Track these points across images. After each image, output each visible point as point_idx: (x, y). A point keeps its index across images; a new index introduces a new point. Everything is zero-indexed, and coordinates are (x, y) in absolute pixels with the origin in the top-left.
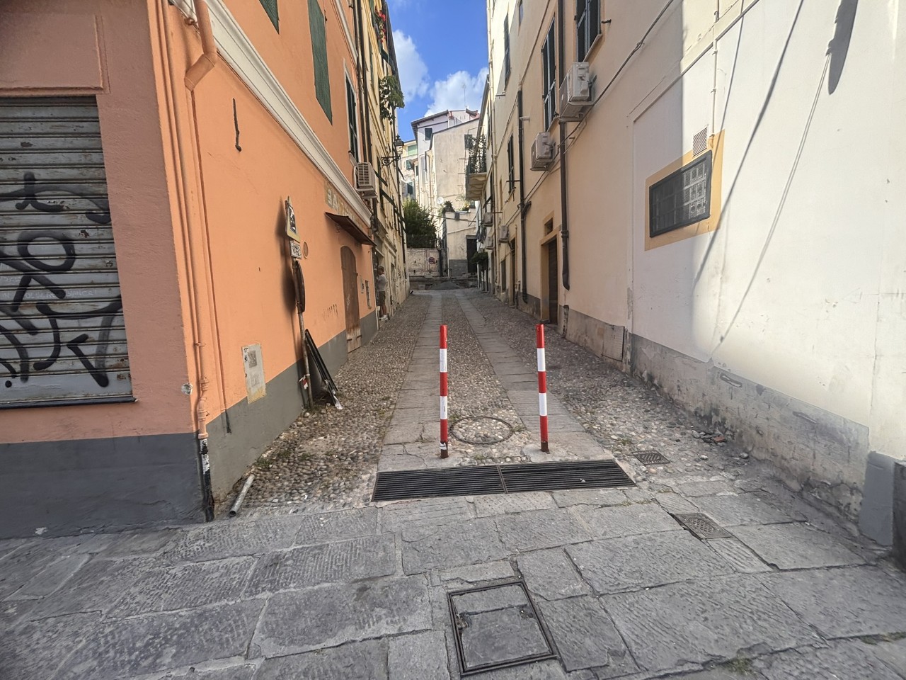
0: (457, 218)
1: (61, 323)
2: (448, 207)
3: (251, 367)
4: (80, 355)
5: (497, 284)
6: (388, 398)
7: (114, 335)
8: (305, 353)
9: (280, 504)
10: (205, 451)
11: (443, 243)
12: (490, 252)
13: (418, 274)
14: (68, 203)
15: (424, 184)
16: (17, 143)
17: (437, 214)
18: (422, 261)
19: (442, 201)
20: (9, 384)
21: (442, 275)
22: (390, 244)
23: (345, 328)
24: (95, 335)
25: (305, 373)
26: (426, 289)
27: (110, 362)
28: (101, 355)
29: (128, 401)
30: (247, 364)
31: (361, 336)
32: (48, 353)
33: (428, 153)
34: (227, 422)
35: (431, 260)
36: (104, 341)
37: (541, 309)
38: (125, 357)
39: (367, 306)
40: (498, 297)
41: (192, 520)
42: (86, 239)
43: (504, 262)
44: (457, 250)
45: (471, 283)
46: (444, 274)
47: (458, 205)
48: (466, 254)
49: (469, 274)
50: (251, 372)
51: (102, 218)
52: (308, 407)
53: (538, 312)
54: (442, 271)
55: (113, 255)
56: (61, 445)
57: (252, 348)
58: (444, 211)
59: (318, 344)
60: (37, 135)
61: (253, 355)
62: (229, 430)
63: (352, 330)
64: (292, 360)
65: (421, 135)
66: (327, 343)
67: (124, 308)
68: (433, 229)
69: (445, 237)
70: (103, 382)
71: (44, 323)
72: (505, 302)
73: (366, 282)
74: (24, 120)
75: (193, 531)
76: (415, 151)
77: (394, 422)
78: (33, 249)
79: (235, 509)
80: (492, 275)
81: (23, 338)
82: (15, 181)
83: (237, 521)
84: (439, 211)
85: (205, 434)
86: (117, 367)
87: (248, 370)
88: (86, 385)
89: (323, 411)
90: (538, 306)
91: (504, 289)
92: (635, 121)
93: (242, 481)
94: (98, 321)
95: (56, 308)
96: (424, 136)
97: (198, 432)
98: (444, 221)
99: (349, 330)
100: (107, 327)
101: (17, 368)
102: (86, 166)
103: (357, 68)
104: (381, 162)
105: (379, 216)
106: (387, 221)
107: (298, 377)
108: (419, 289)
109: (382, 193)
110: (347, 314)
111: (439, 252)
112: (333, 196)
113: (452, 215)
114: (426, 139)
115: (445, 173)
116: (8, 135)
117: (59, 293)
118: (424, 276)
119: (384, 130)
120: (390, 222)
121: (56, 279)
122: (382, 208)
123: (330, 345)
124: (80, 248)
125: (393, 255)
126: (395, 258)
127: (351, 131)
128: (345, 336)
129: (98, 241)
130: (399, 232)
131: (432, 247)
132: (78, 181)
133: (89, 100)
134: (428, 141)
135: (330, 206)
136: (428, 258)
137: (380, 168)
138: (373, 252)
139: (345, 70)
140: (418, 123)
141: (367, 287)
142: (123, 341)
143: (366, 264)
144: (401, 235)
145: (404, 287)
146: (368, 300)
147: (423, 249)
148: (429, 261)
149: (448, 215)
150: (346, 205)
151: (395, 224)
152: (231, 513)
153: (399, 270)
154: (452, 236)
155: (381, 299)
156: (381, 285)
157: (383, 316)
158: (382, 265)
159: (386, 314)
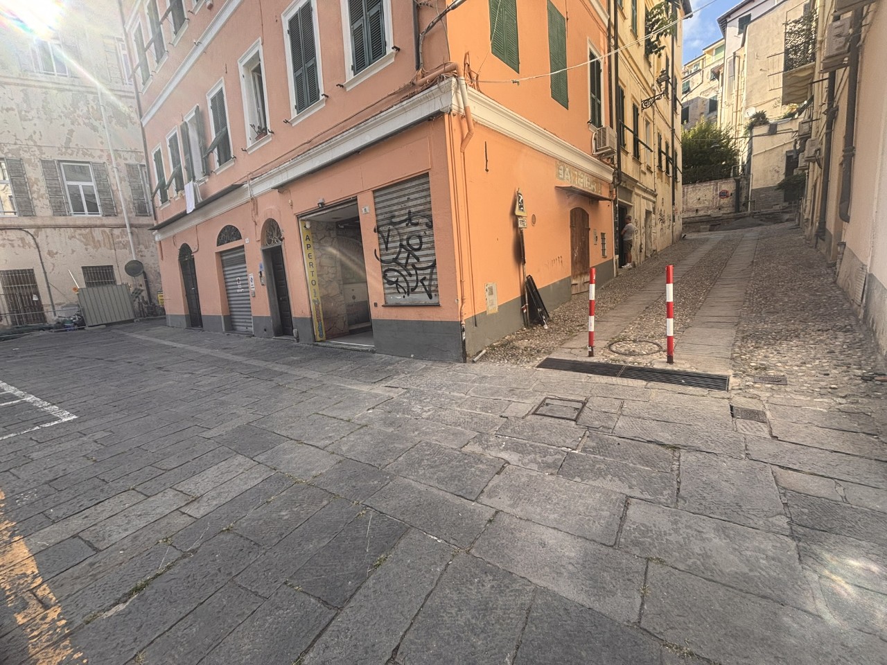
0: (773, 130)
1: (418, 272)
2: (760, 119)
3: (489, 295)
4: (423, 285)
7: (434, 277)
8: (526, 289)
9: (494, 362)
10: (464, 330)
11: (747, 167)
13: (701, 213)
14: (421, 220)
15: (730, 94)
16: (405, 198)
17: (741, 133)
18: (709, 196)
19: (752, 112)
20: (404, 297)
21: (737, 211)
22: (645, 191)
23: (570, 275)
24: (428, 277)
25: (525, 303)
26: (710, 231)
27: (433, 288)
28: (430, 285)
29: (438, 305)
30: (487, 293)
32: (414, 284)
33: (738, 53)
34: (475, 321)
35: (723, 194)
36: (431, 280)
37: (832, 247)
38: (437, 286)
39: (601, 252)
41: (458, 361)
42: (426, 235)
43: (815, 187)
44: (766, 174)
45: (787, 216)
46: (742, 208)
47: (775, 113)
48: (782, 177)
49: (786, 204)
50: (491, 298)
51: (430, 226)
52: (526, 325)
54: (738, 205)
55: (433, 242)
56: (419, 322)
57: (490, 284)
58: (751, 127)
59: (539, 285)
60: (413, 193)
61: (491, 289)
62: (476, 325)
63: (579, 277)
64: (518, 295)
65: (733, 29)
66: (549, 286)
67: (437, 265)
68: (731, 155)
69: (749, 160)
70: (430, 297)
71: (413, 272)
73: (603, 234)
74: (410, 188)
75: (458, 364)
76: (721, 55)
77: (575, 338)
78: (411, 242)
79: (475, 360)
81: (408, 278)
82: (405, 214)
83: (475, 365)
84: (745, 128)
85: (463, 322)
86: (434, 291)
87: (488, 297)
88: (424, 298)
89: (534, 328)
90: (830, 243)
93: (481, 351)
94: (429, 271)
95: (417, 266)
96: (737, 29)
97: (461, 321)
98: (751, 138)
99: (574, 276)
100: (432, 273)
101: (406, 290)
102: (425, 204)
103: (609, 29)
104: (640, 108)
105: (628, 166)
106: (643, 168)
107: (520, 305)
108: (699, 231)
109: (636, 142)
110: (574, 263)
111: (738, 182)
112: (564, 171)
113: (764, 129)
114: (739, 33)
115: (762, 72)
116: (404, 195)
117: (418, 259)
118: (709, 216)
119: (650, 66)
120: (649, 169)
121: (417, 253)
122: (637, 155)
123: (551, 287)
124: (424, 240)
125: (651, 201)
126: (654, 202)
127: (593, 100)
128: (570, 281)
129: (429, 236)
130: (668, 172)
131: (728, 177)
132: (423, 211)
133: (427, 175)
134: (742, 35)
135: (561, 179)
136: (718, 192)
137: (638, 115)
138: (615, 204)
139: (589, 46)
140: (729, 15)
141: (603, 239)
142: (436, 279)
143: (605, 218)
144: (671, 174)
145: (668, 232)
146: (603, 250)
147: (713, 183)
148: (720, 196)
149: (757, 131)
150: (581, 172)
151: (660, 166)
152: (474, 362)
153: (661, 214)
154: (761, 157)
155: (623, 248)
156: (626, 235)
157: (625, 264)
158: (630, 214)
159: (630, 262)
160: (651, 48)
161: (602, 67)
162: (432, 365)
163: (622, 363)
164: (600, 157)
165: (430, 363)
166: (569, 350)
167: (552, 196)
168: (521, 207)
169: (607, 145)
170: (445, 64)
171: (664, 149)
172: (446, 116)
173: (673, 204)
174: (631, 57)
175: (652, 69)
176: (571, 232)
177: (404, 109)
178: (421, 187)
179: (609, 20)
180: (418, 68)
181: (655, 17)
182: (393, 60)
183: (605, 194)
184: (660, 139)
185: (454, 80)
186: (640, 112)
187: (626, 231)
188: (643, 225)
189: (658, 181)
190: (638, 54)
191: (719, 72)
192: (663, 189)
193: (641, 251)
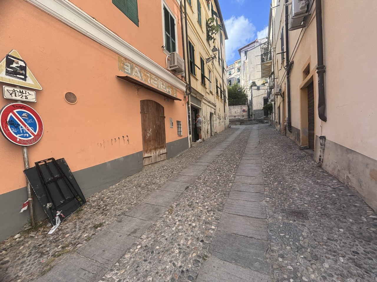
0: (258, 89)
2: (254, 84)
5: (276, 121)
11: (251, 101)
12: (273, 103)
13: (237, 118)
15: (244, 76)
18: (239, 111)
19: (251, 81)
21: (249, 118)
23: (141, 150)
25: (28, 197)
26: (240, 125)
31: (167, 153)
33: (245, 61)
39: (177, 135)
40: (276, 128)
43: (279, 107)
44: (258, 105)
45: (265, 121)
46: (251, 117)
47: (259, 83)
48: (263, 106)
49: (265, 116)
54: (249, 115)
58: (251, 87)
63: (153, 150)
65: (243, 54)
66: (104, 164)
68: (245, 96)
69: (252, 99)
72: (279, 131)
73: (179, 122)
80: (274, 116)
84: (249, 87)
91: (280, 123)
98: (252, 91)
99: (147, 151)
103: (181, 7)
104: (204, 60)
105: (198, 87)
106: (208, 91)
108: (236, 125)
109: (203, 76)
110: (146, 141)
111: (248, 106)
112: (132, 68)
114: (245, 56)
115: (253, 69)
118: (239, 119)
119: (210, 46)
120: (211, 92)
122: (203, 83)
125: (213, 108)
126: (215, 109)
127: (168, 37)
128: (142, 156)
130: (221, 97)
131: (245, 104)
135: (128, 73)
136: (242, 110)
138: (188, 105)
139: (163, 2)
140: (241, 49)
141: (179, 124)
143: (180, 112)
144: (223, 98)
145: (223, 124)
146: (179, 132)
147: (240, 106)
148: (243, 111)
149: (253, 88)
151: (217, 92)
153: (219, 115)
154: (255, 98)
156: (198, 124)
157: (198, 140)
159: (201, 139)
160: (209, 38)
161: (175, 23)
164: (173, 72)
171: (219, 86)
173: (225, 112)
176: (142, 117)
181: (210, 23)
184: (217, 81)
186: (204, 63)
188: (209, 119)
189: (216, 99)
191: (240, 69)
192: (219, 104)
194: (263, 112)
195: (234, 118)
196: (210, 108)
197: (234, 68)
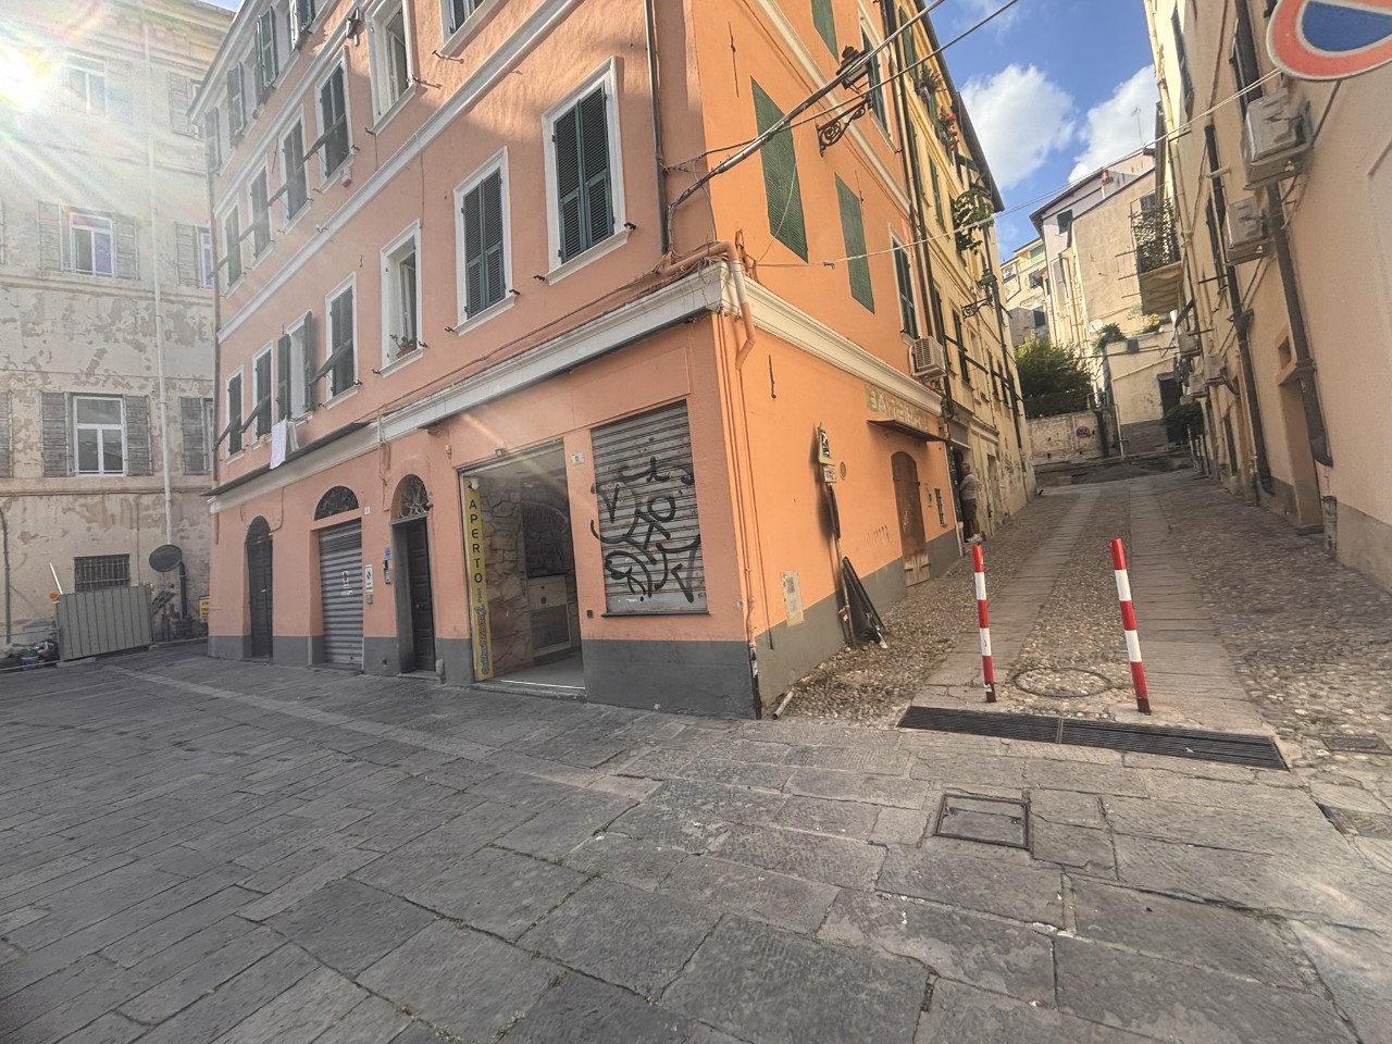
0: (1133, 348)
1: (668, 556)
2: (1112, 334)
3: (789, 592)
4: (678, 578)
5: (1220, 461)
6: (946, 641)
7: (697, 564)
8: (843, 582)
9: (814, 717)
10: (754, 659)
11: (1108, 396)
12: (1203, 401)
13: (1055, 459)
14: (672, 473)
15: (1063, 304)
16: (647, 439)
17: (1090, 352)
18: (1063, 436)
19: (1099, 325)
20: (642, 599)
21: (1106, 454)
22: (984, 427)
23: (901, 554)
24: (686, 564)
25: (844, 604)
26: (1073, 483)
27: (695, 584)
28: (689, 578)
29: (705, 613)
30: (786, 589)
31: (929, 565)
32: (662, 577)
33: (1065, 254)
34: (770, 640)
35: (1082, 433)
36: (691, 569)
37: (1298, 504)
38: (702, 580)
39: (939, 521)
40: (1226, 485)
41: (746, 716)
42: (682, 496)
43: (1227, 420)
44: (1137, 405)
45: (1177, 462)
46: (1112, 451)
47: (1133, 326)
48: (1160, 410)
49: (1173, 445)
50: (791, 597)
51: (689, 481)
52: (850, 644)
53: (1294, 511)
54: (1107, 447)
55: (695, 506)
56: (668, 644)
57: (789, 574)
58: (1102, 344)
59: (862, 573)
60: (657, 432)
61: (791, 582)
62: (772, 647)
63: (913, 558)
64: (831, 590)
65: (1051, 228)
66: (874, 573)
67: (702, 544)
68: (1083, 379)
69: (1108, 386)
70: (691, 599)
71: (659, 556)
72: (1237, 494)
73: (937, 491)
74: (652, 423)
75: (748, 723)
76: (1041, 256)
77: (944, 665)
78: (654, 507)
79: (777, 713)
80: (1213, 445)
81: (649, 567)
82: (646, 464)
83: (778, 722)
84: (1093, 345)
85: (753, 643)
86: (698, 588)
87: (787, 595)
88: (678, 601)
89: (865, 648)
90: (1291, 499)
91: (1235, 470)
92: (1372, 174)
93: (783, 696)
94: (687, 554)
95: (666, 546)
96: (1058, 227)
97: (749, 642)
98: (1106, 358)
99: (907, 557)
100: (692, 558)
101: (646, 587)
102: (681, 447)
103: (912, 216)
104: (961, 315)
105: (959, 394)
106: (977, 396)
107: (836, 608)
108: (1057, 485)
109: (963, 359)
110: (904, 536)
111: (1099, 415)
112: (877, 398)
113: (1121, 347)
114: (1061, 232)
115: (1101, 278)
116: (643, 436)
117: (667, 535)
118: (1067, 462)
119: (965, 265)
120: (983, 396)
121: (665, 526)
122: (966, 379)
123: (877, 575)
124: (678, 503)
125: (992, 441)
126: (996, 444)
127: (904, 303)
128: (903, 566)
129: (687, 497)
130: (1006, 402)
131: (1083, 409)
132: (677, 457)
133: (683, 403)
134: (1066, 233)
135: (875, 410)
136: (1075, 430)
137: (960, 324)
138: (948, 447)
139: (891, 235)
140: (1043, 211)
141: (939, 498)
142: (702, 568)
143: (936, 467)
144: (1010, 405)
145: (1019, 485)
146: (941, 515)
147: (1064, 416)
148: (1078, 434)
149: (1111, 349)
150: (898, 400)
151: (996, 393)
152: (775, 717)
153: (1007, 461)
154: (1124, 382)
155: (966, 511)
156: (967, 491)
157: (971, 536)
158: (968, 461)
159: (978, 532)
160: (963, 243)
161: (910, 262)
162: (697, 725)
163: (1053, 714)
164: (920, 378)
165: (692, 721)
166: (944, 689)
167: (865, 435)
168: (826, 450)
169: (933, 363)
170: (709, 245)
171: (996, 370)
172: (714, 316)
173: (1020, 446)
174: (941, 251)
175: (967, 268)
176: (896, 489)
177: (644, 308)
178: (673, 422)
179: (911, 206)
180: (665, 250)
181: (963, 206)
182: (625, 242)
183: (934, 432)
184: (991, 358)
185: (724, 265)
186: (962, 321)
187: (966, 486)
188: (987, 476)
189: (996, 414)
190: (950, 248)
191: (1042, 278)
192: (1004, 425)
193: (990, 516)
194: (1163, 430)
195: (1045, 461)
196: (985, 442)
197: (1014, 276)
